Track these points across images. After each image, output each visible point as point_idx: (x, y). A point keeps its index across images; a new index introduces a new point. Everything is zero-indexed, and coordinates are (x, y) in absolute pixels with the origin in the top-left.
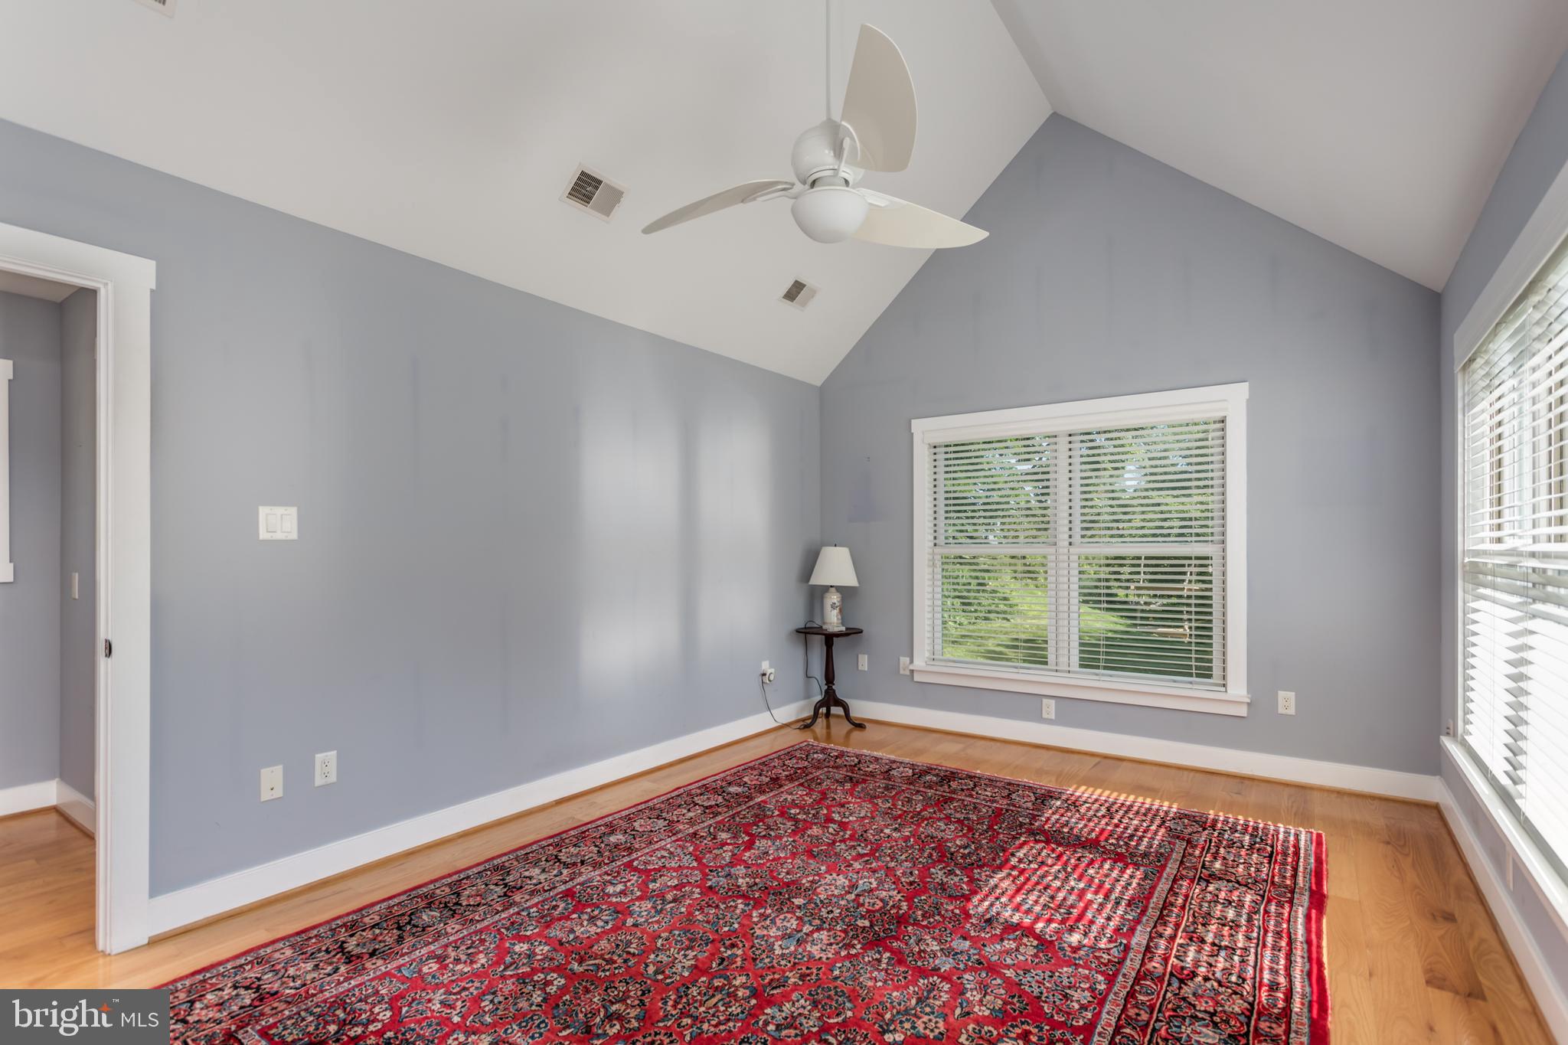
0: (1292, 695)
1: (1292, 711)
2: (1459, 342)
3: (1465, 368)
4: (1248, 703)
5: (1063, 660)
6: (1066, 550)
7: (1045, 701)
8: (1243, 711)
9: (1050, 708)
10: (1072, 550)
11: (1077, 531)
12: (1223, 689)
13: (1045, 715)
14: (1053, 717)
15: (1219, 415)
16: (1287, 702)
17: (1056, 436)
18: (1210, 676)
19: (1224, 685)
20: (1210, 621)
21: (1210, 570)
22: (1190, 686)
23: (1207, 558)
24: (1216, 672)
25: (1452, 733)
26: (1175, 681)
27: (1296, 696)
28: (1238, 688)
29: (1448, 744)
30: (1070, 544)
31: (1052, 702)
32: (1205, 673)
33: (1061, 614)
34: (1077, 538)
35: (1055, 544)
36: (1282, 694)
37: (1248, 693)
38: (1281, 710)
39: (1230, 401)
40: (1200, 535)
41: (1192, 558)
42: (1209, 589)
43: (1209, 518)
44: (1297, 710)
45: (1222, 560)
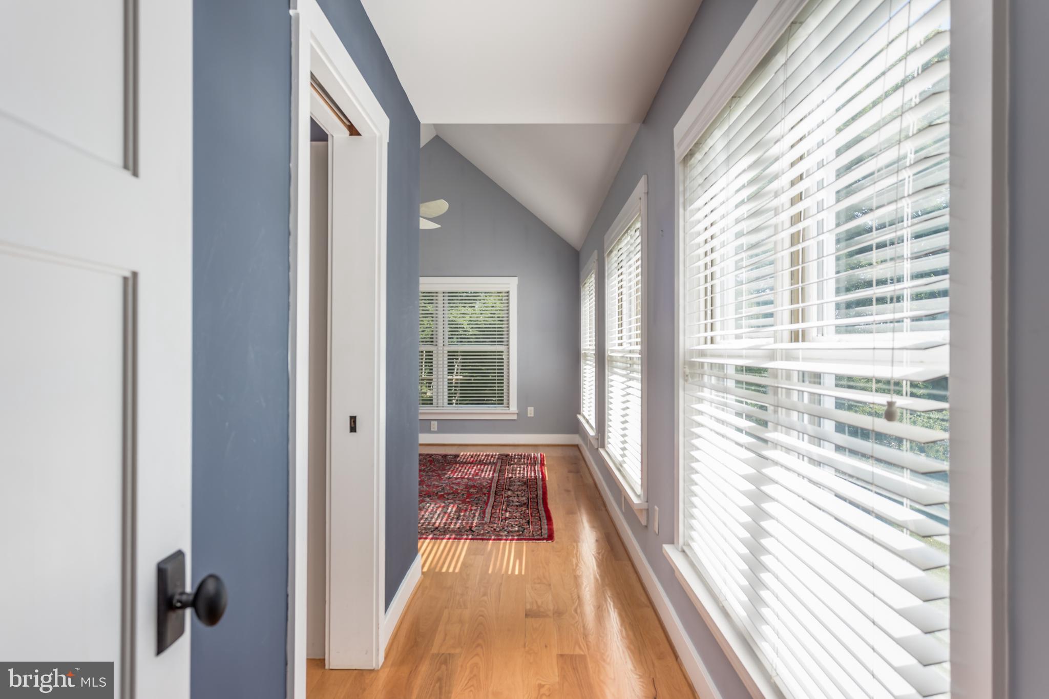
0: (532, 408)
1: (532, 415)
2: (582, 274)
3: (583, 286)
4: (517, 414)
5: (440, 401)
6: (442, 348)
7: (432, 422)
8: (515, 417)
9: (434, 426)
10: (445, 348)
11: (447, 340)
12: (508, 409)
13: (432, 429)
14: (436, 429)
15: (506, 290)
16: (531, 412)
17: (437, 293)
18: (502, 404)
19: (508, 407)
21: (503, 357)
22: (495, 409)
23: (502, 352)
24: (505, 401)
25: (580, 414)
26: (489, 407)
27: (534, 408)
28: (514, 408)
29: (579, 416)
30: (444, 345)
31: (436, 423)
32: (501, 402)
34: (446, 343)
35: (437, 345)
36: (529, 408)
37: (518, 409)
38: (529, 415)
39: (511, 284)
40: (498, 342)
41: (495, 352)
42: (503, 366)
43: (502, 335)
44: (534, 415)
45: (507, 353)
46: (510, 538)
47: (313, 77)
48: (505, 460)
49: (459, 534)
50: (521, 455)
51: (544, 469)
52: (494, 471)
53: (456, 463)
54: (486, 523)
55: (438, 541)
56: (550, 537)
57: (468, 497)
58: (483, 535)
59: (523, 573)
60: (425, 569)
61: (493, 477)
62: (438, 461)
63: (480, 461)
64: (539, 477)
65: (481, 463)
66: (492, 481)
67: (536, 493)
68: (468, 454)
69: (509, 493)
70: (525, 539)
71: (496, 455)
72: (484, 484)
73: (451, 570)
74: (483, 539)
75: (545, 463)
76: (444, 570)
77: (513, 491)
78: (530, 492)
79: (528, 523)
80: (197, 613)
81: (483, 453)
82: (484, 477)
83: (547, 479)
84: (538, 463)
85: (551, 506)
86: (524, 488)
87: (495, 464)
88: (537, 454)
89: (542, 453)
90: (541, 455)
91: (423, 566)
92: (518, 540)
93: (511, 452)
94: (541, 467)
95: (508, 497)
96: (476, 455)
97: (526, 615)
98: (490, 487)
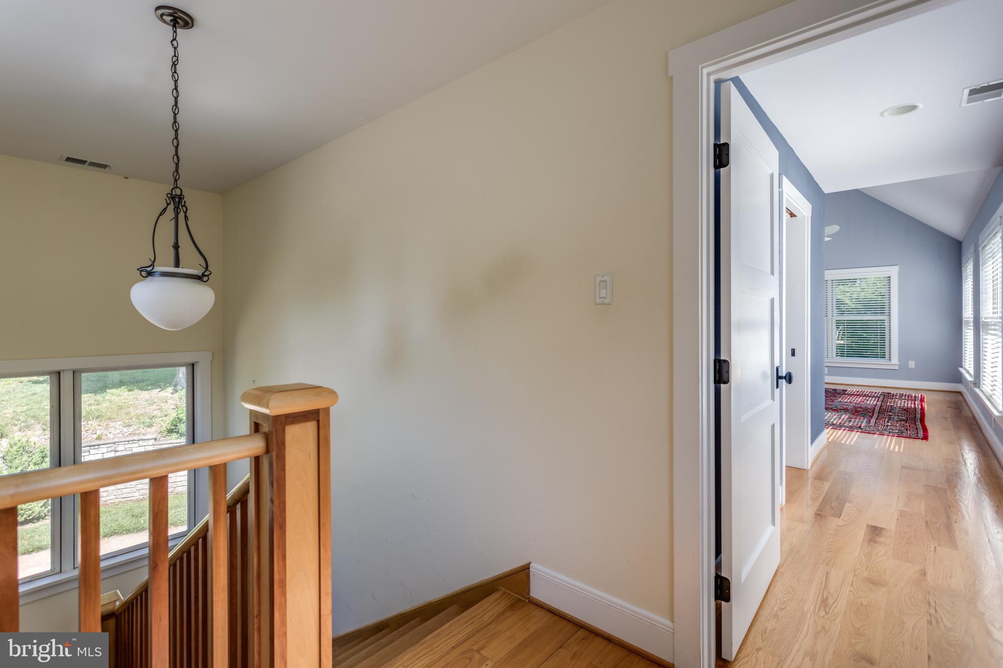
0: (913, 362)
1: (913, 367)
2: (964, 260)
3: (964, 269)
4: (899, 365)
5: (830, 354)
6: (831, 318)
8: (897, 368)
10: (833, 318)
11: (835, 312)
15: (889, 275)
16: (912, 364)
18: (885, 358)
19: (890, 360)
20: (885, 343)
21: (885, 324)
23: (884, 320)
24: (887, 356)
25: (961, 366)
27: (915, 362)
28: (895, 360)
29: (960, 369)
30: (832, 316)
32: (883, 357)
33: (829, 340)
34: (834, 315)
35: (827, 316)
36: (910, 362)
37: (899, 362)
38: (910, 367)
39: (893, 272)
40: (880, 313)
41: (878, 320)
42: (885, 330)
43: (884, 308)
44: (915, 366)
45: (889, 321)
46: (891, 435)
47: (787, 208)
48: (887, 396)
49: (851, 429)
50: (903, 394)
51: (925, 404)
52: (878, 401)
53: (845, 394)
54: (871, 426)
55: (837, 430)
56: (925, 437)
57: (855, 412)
58: (869, 431)
59: (902, 451)
60: (830, 440)
61: (876, 404)
62: (830, 392)
63: (865, 395)
64: (918, 408)
65: (866, 396)
66: (875, 406)
67: (914, 416)
68: (855, 390)
69: (891, 414)
70: (903, 437)
71: (879, 392)
72: (869, 407)
73: (848, 443)
74: (869, 433)
75: (925, 400)
76: (843, 442)
77: (894, 413)
78: (909, 415)
79: (907, 430)
80: (786, 381)
81: (867, 391)
82: (869, 404)
83: (926, 409)
84: (918, 399)
85: (927, 423)
86: (903, 412)
87: (879, 398)
88: (918, 395)
89: (923, 395)
90: (921, 395)
91: (828, 439)
92: (897, 436)
93: (892, 392)
94: (921, 403)
95: (889, 415)
96: (861, 391)
97: (902, 468)
98: (874, 409)
